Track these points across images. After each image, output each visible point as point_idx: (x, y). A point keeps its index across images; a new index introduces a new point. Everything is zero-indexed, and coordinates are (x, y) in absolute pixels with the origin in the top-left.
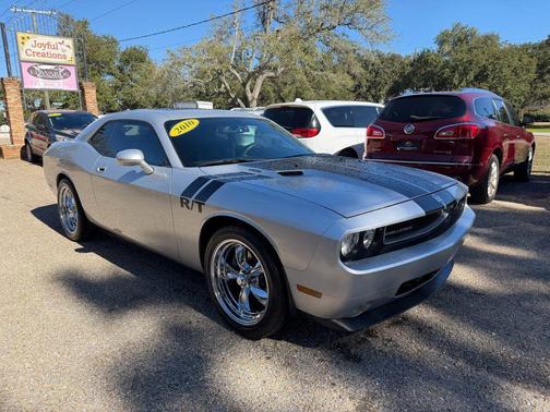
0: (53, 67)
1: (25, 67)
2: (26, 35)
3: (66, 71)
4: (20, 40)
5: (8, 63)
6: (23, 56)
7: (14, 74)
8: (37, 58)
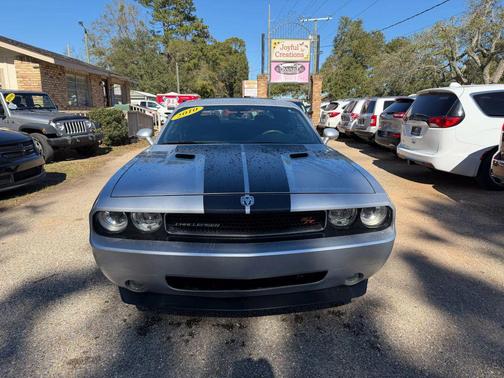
0: (292, 65)
1: (274, 65)
2: (277, 41)
3: (302, 67)
4: (273, 45)
5: (263, 63)
6: (274, 58)
7: (265, 72)
8: (282, 59)
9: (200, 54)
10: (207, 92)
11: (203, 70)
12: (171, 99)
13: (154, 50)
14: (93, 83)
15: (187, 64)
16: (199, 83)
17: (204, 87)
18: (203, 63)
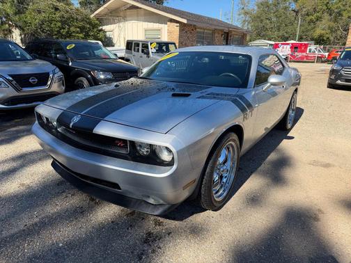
9: (325, 8)
10: (323, 40)
11: (324, 21)
12: (285, 46)
13: (286, 8)
14: (216, 35)
15: (311, 17)
16: (318, 32)
17: (321, 36)
18: (326, 16)
